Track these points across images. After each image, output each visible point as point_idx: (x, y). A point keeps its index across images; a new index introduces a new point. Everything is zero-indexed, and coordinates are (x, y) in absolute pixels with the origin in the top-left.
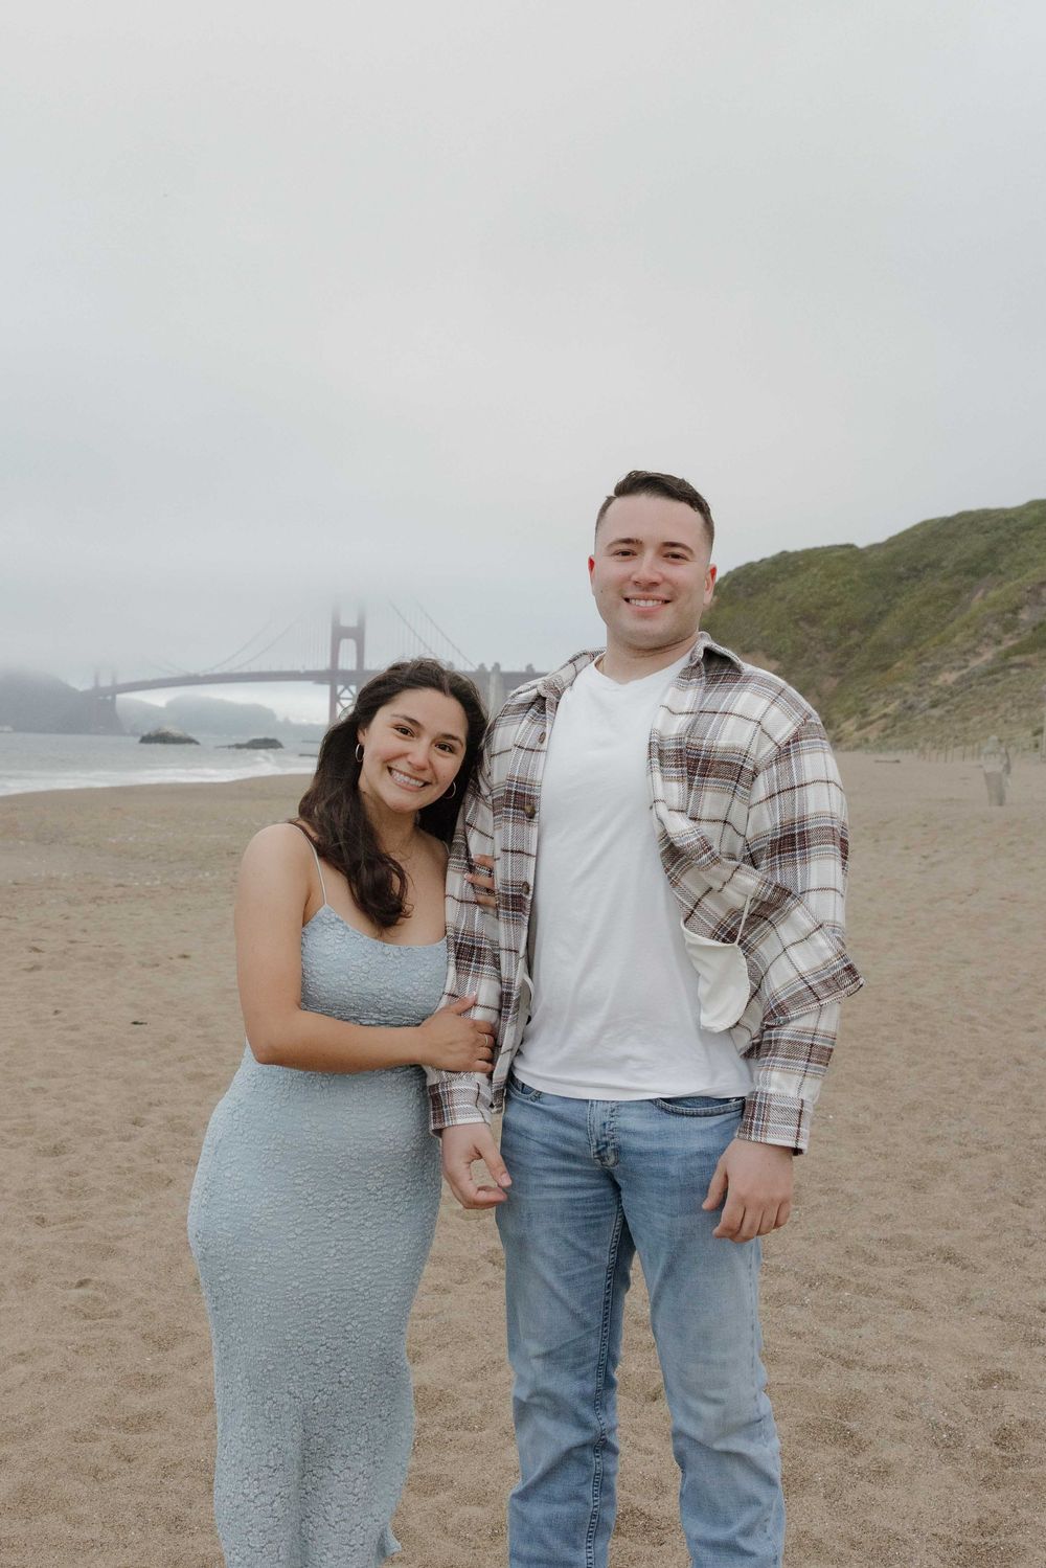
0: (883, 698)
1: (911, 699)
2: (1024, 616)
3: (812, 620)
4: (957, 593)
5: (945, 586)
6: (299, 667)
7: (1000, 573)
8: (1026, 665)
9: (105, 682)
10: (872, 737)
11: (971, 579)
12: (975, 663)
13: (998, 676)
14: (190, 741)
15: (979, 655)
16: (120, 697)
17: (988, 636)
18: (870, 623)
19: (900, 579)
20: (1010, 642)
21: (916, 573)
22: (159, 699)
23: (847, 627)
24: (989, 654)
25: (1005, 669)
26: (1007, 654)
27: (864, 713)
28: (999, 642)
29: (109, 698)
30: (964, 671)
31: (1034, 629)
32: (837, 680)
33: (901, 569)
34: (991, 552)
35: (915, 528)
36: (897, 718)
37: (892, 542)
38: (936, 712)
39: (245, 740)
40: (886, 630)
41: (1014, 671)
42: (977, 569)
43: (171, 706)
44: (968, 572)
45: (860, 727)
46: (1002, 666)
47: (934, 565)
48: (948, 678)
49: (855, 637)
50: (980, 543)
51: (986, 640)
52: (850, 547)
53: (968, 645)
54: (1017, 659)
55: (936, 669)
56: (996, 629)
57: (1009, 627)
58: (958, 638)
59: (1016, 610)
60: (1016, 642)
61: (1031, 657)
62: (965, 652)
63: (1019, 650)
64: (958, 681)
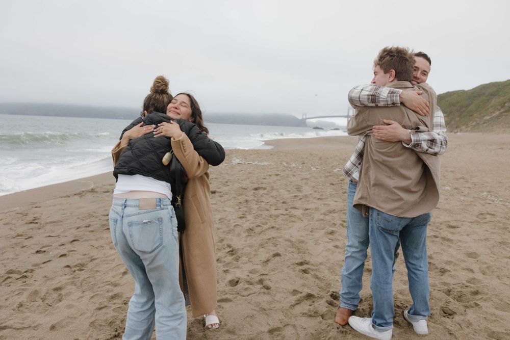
0: (471, 122)
1: (478, 122)
2: (506, 105)
3: (454, 106)
4: (488, 100)
5: (486, 98)
6: (341, 115)
7: (499, 95)
8: (507, 115)
9: (304, 117)
10: (469, 129)
11: (492, 97)
12: (494, 115)
13: (500, 117)
14: (322, 129)
15: (494, 113)
16: (307, 120)
17: (497, 109)
18: (467, 106)
19: (475, 97)
20: (502, 110)
21: (479, 95)
22: (314, 121)
23: (462, 107)
24: (497, 113)
26: (502, 113)
27: (467, 125)
28: (500, 110)
29: (305, 120)
30: (492, 116)
31: (509, 107)
33: (475, 95)
34: (497, 91)
35: (479, 86)
36: (475, 126)
37: (473, 89)
38: (485, 125)
39: (333, 128)
40: (471, 108)
41: (504, 116)
42: (493, 95)
43: (317, 122)
44: (491, 95)
45: (466, 128)
46: (501, 115)
47: (484, 94)
48: (488, 118)
49: (464, 109)
50: (495, 89)
52: (463, 90)
53: (492, 111)
54: (505, 114)
55: (484, 116)
56: (499, 107)
57: (502, 107)
58: (490, 110)
59: (505, 103)
60: (504, 110)
61: (507, 113)
62: (491, 113)
63: (505, 112)
64: (490, 118)
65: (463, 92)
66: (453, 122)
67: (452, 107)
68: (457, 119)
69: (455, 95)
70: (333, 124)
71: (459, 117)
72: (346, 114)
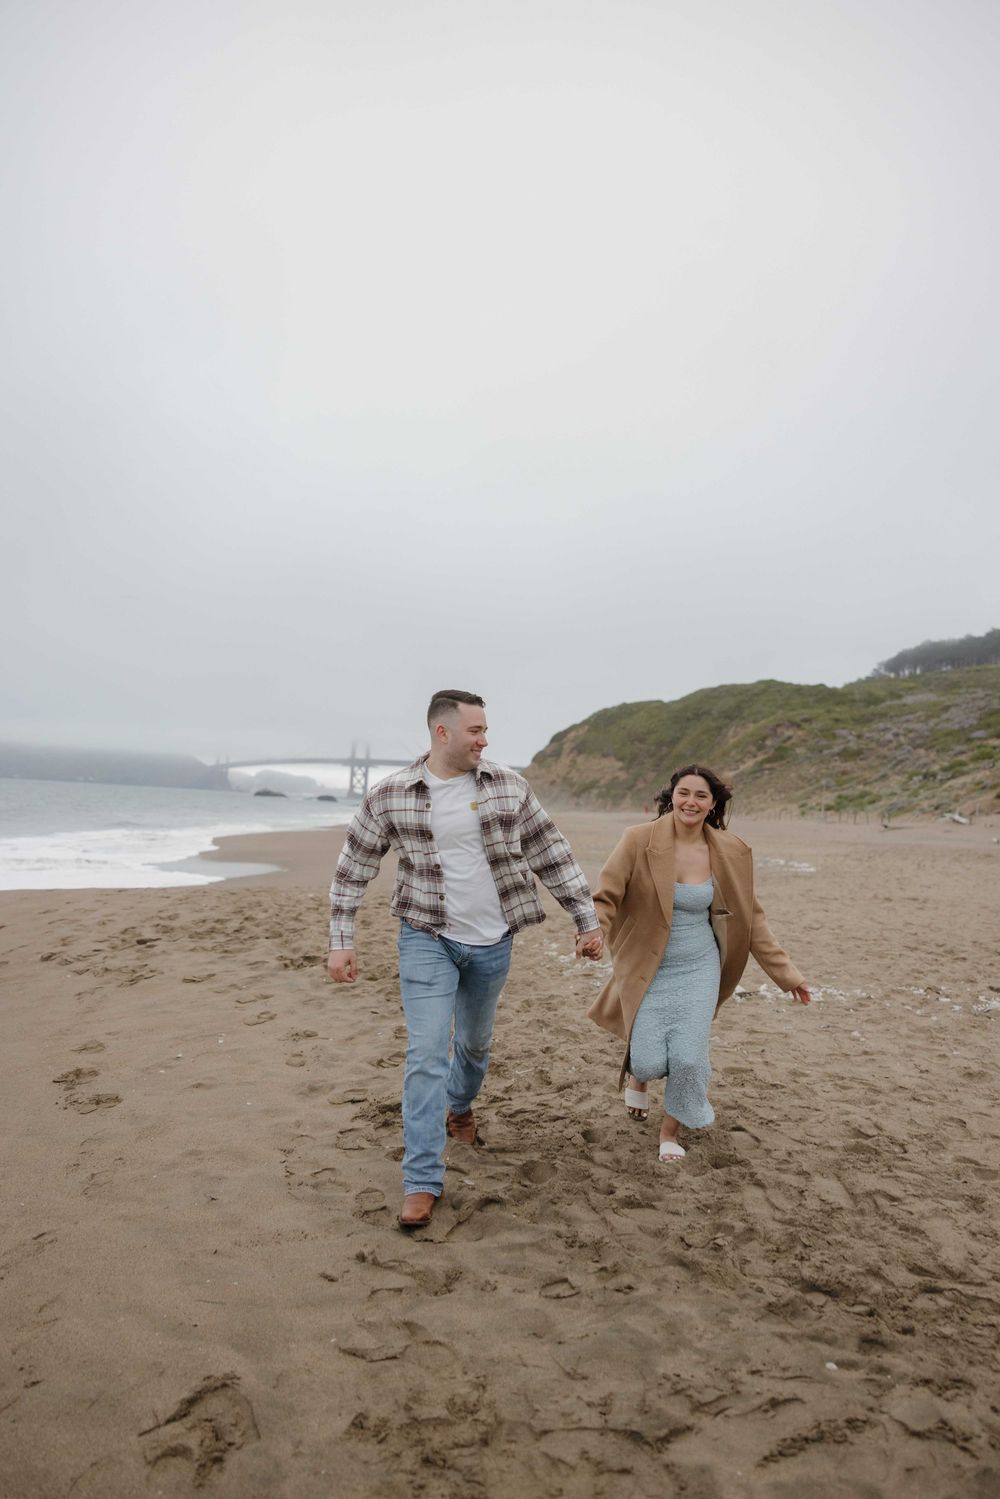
2: (769, 742)
3: (642, 740)
4: (719, 729)
5: (713, 724)
7: (743, 718)
8: (775, 769)
9: (223, 761)
11: (727, 721)
12: (742, 767)
13: (759, 774)
15: (744, 763)
16: (232, 770)
17: (749, 752)
18: (673, 742)
19: (688, 720)
20: (761, 757)
21: (698, 716)
22: (252, 772)
23: (660, 744)
24: (750, 763)
25: (762, 770)
26: (760, 764)
28: (755, 756)
29: (224, 770)
30: (737, 772)
31: (776, 750)
32: (653, 775)
33: (689, 714)
34: (739, 708)
35: (696, 693)
37: (683, 700)
41: (767, 772)
42: (732, 716)
43: (259, 776)
44: (727, 717)
46: (759, 769)
47: (708, 713)
49: (665, 750)
50: (732, 702)
51: (749, 755)
52: (660, 702)
53: (739, 757)
54: (768, 766)
56: (753, 749)
57: (761, 748)
58: (733, 753)
59: (764, 739)
60: (766, 756)
61: (775, 765)
62: (737, 761)
63: (768, 761)
64: (735, 777)
65: (659, 705)
66: (641, 785)
67: (636, 743)
68: (651, 776)
69: (642, 713)
70: (308, 783)
71: (654, 771)
72: (347, 755)
